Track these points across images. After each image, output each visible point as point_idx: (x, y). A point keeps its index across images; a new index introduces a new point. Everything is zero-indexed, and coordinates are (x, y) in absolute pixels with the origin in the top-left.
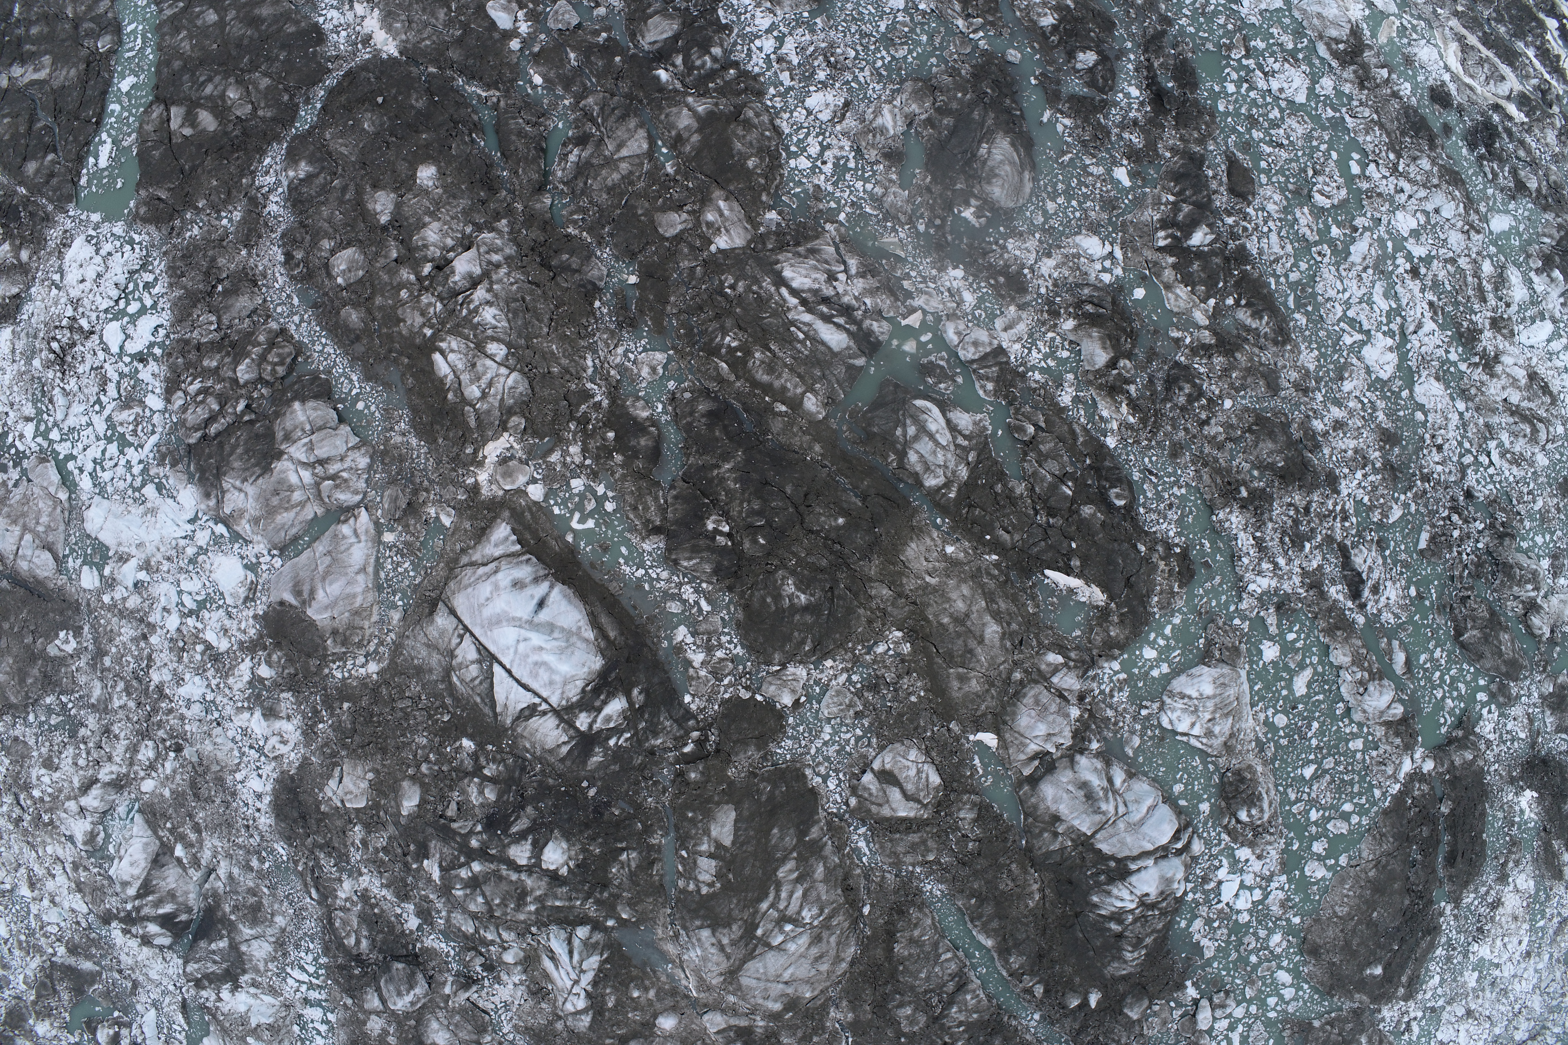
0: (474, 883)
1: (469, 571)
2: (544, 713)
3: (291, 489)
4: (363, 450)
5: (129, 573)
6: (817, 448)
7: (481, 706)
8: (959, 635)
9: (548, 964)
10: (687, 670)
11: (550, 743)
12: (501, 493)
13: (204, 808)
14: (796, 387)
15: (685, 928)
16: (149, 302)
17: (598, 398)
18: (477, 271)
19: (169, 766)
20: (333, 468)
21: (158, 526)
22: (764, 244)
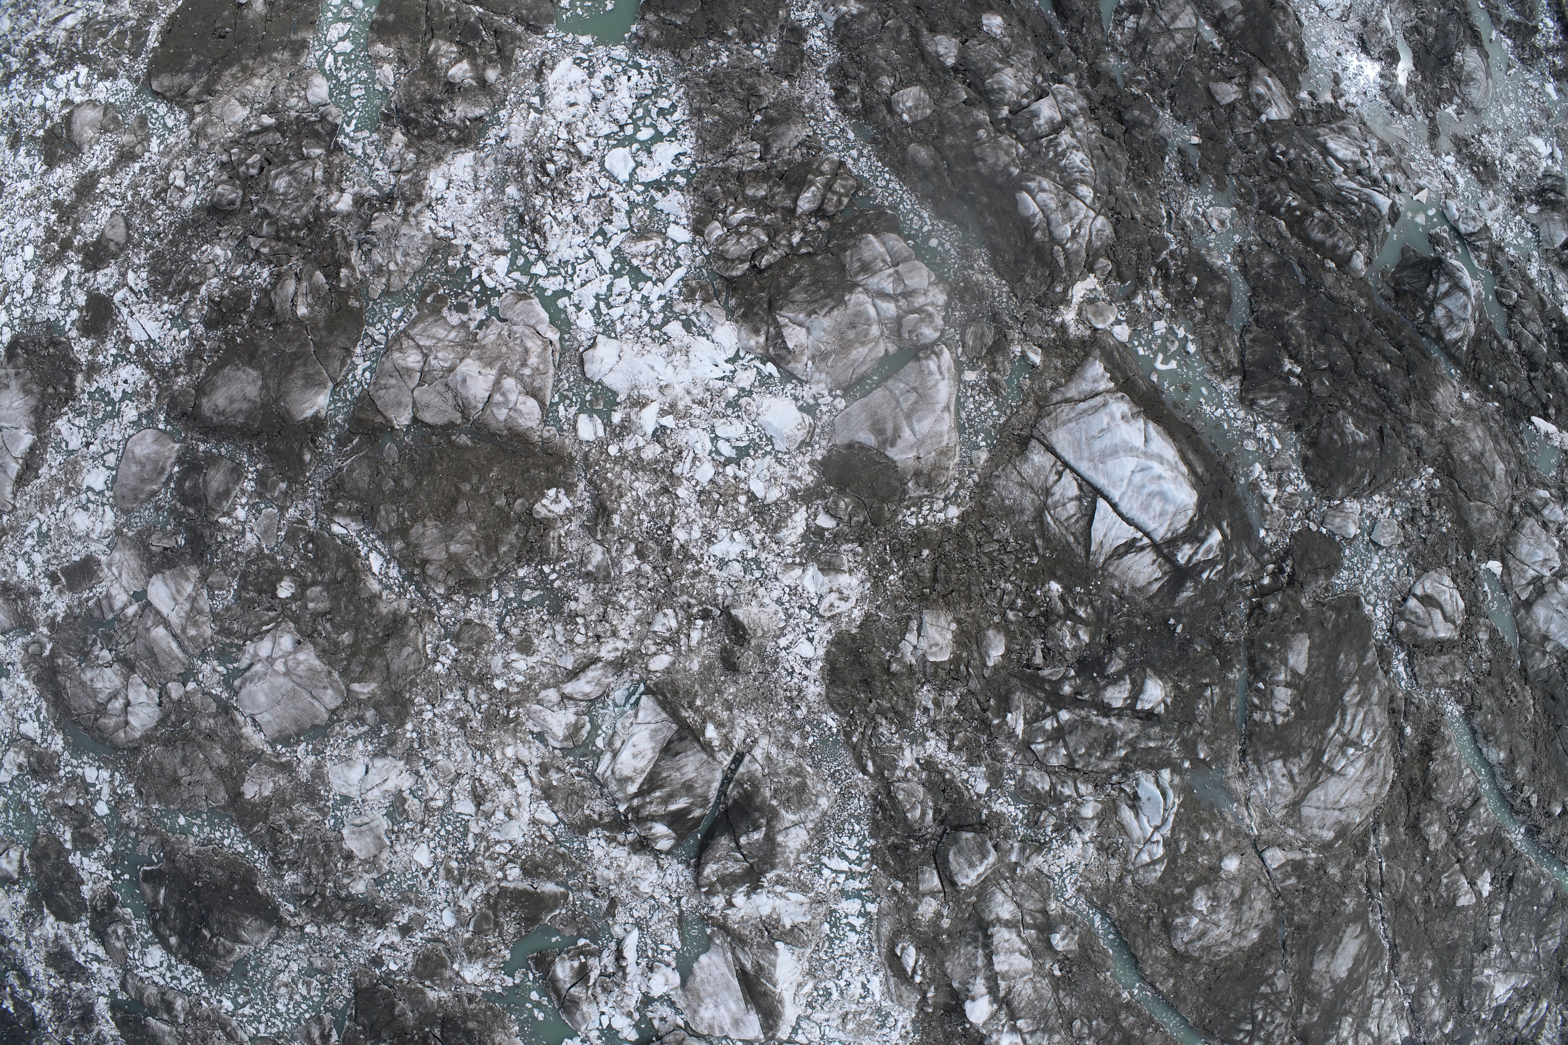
0: (1059, 734)
1: (1066, 407)
2: (1142, 549)
3: (868, 322)
4: (941, 287)
5: (649, 419)
6: (1362, 302)
7: (1074, 546)
8: (1476, 472)
9: (1127, 814)
10: (1262, 506)
11: (1142, 581)
12: (1088, 332)
13: (736, 682)
14: (1347, 245)
15: (1257, 762)
16: (666, 129)
17: (1173, 246)
18: (1058, 117)
19: (696, 635)
20: (920, 301)
21: (692, 364)
22: (1304, 118)
